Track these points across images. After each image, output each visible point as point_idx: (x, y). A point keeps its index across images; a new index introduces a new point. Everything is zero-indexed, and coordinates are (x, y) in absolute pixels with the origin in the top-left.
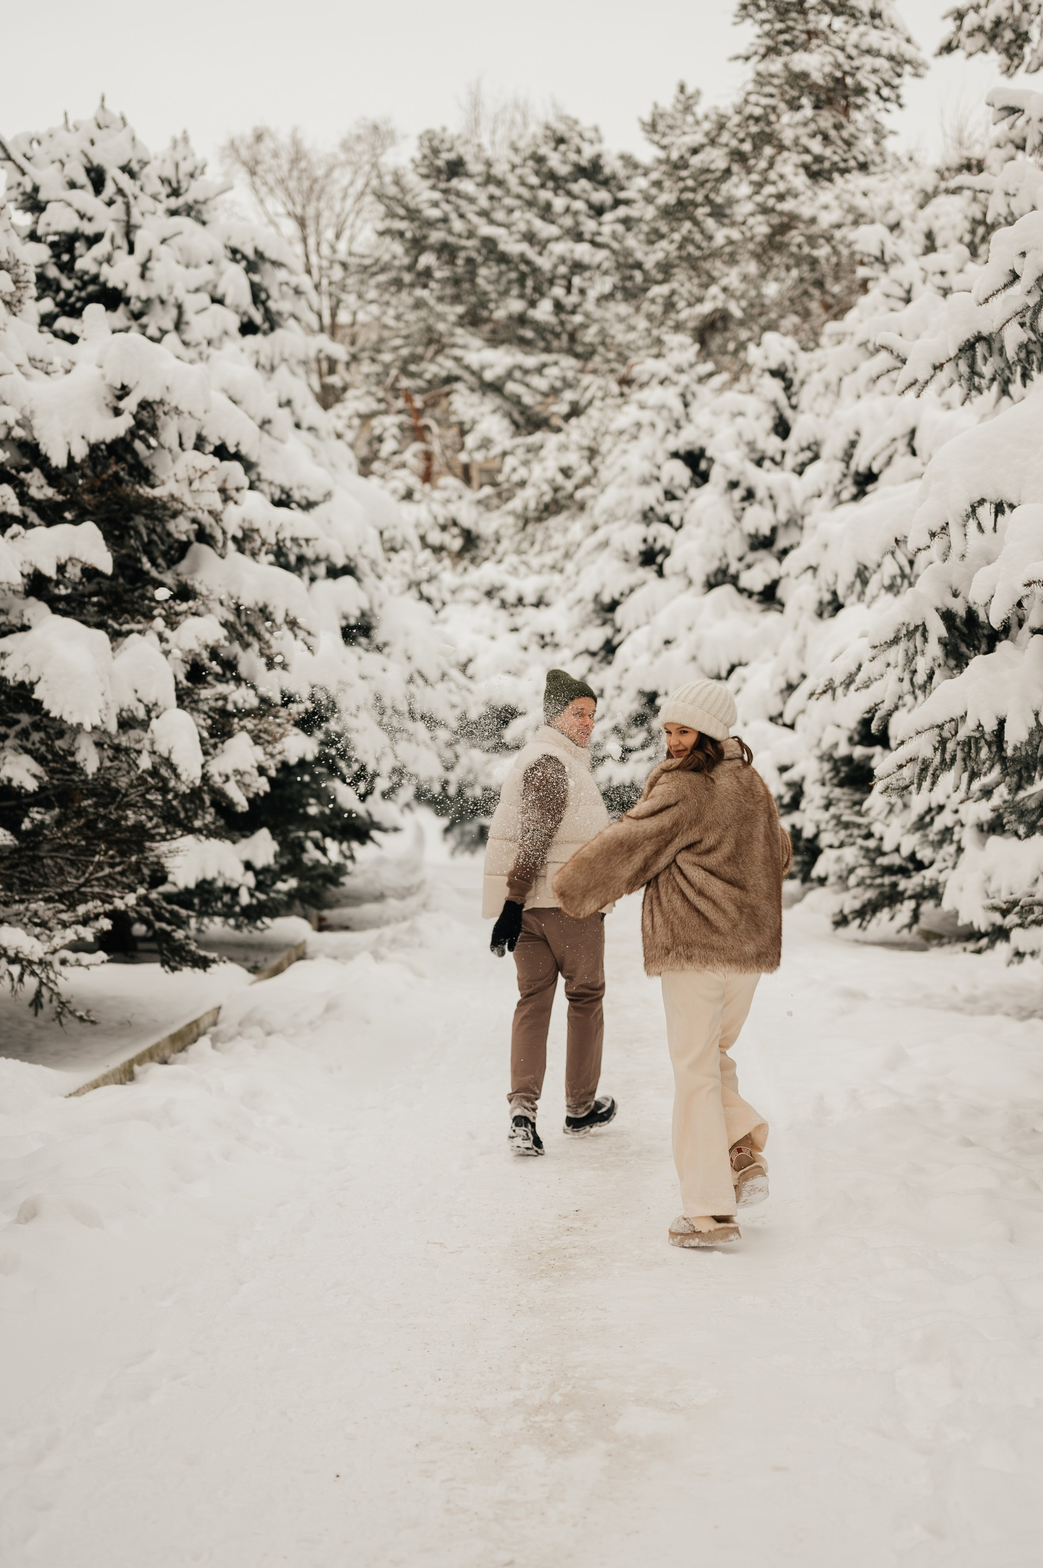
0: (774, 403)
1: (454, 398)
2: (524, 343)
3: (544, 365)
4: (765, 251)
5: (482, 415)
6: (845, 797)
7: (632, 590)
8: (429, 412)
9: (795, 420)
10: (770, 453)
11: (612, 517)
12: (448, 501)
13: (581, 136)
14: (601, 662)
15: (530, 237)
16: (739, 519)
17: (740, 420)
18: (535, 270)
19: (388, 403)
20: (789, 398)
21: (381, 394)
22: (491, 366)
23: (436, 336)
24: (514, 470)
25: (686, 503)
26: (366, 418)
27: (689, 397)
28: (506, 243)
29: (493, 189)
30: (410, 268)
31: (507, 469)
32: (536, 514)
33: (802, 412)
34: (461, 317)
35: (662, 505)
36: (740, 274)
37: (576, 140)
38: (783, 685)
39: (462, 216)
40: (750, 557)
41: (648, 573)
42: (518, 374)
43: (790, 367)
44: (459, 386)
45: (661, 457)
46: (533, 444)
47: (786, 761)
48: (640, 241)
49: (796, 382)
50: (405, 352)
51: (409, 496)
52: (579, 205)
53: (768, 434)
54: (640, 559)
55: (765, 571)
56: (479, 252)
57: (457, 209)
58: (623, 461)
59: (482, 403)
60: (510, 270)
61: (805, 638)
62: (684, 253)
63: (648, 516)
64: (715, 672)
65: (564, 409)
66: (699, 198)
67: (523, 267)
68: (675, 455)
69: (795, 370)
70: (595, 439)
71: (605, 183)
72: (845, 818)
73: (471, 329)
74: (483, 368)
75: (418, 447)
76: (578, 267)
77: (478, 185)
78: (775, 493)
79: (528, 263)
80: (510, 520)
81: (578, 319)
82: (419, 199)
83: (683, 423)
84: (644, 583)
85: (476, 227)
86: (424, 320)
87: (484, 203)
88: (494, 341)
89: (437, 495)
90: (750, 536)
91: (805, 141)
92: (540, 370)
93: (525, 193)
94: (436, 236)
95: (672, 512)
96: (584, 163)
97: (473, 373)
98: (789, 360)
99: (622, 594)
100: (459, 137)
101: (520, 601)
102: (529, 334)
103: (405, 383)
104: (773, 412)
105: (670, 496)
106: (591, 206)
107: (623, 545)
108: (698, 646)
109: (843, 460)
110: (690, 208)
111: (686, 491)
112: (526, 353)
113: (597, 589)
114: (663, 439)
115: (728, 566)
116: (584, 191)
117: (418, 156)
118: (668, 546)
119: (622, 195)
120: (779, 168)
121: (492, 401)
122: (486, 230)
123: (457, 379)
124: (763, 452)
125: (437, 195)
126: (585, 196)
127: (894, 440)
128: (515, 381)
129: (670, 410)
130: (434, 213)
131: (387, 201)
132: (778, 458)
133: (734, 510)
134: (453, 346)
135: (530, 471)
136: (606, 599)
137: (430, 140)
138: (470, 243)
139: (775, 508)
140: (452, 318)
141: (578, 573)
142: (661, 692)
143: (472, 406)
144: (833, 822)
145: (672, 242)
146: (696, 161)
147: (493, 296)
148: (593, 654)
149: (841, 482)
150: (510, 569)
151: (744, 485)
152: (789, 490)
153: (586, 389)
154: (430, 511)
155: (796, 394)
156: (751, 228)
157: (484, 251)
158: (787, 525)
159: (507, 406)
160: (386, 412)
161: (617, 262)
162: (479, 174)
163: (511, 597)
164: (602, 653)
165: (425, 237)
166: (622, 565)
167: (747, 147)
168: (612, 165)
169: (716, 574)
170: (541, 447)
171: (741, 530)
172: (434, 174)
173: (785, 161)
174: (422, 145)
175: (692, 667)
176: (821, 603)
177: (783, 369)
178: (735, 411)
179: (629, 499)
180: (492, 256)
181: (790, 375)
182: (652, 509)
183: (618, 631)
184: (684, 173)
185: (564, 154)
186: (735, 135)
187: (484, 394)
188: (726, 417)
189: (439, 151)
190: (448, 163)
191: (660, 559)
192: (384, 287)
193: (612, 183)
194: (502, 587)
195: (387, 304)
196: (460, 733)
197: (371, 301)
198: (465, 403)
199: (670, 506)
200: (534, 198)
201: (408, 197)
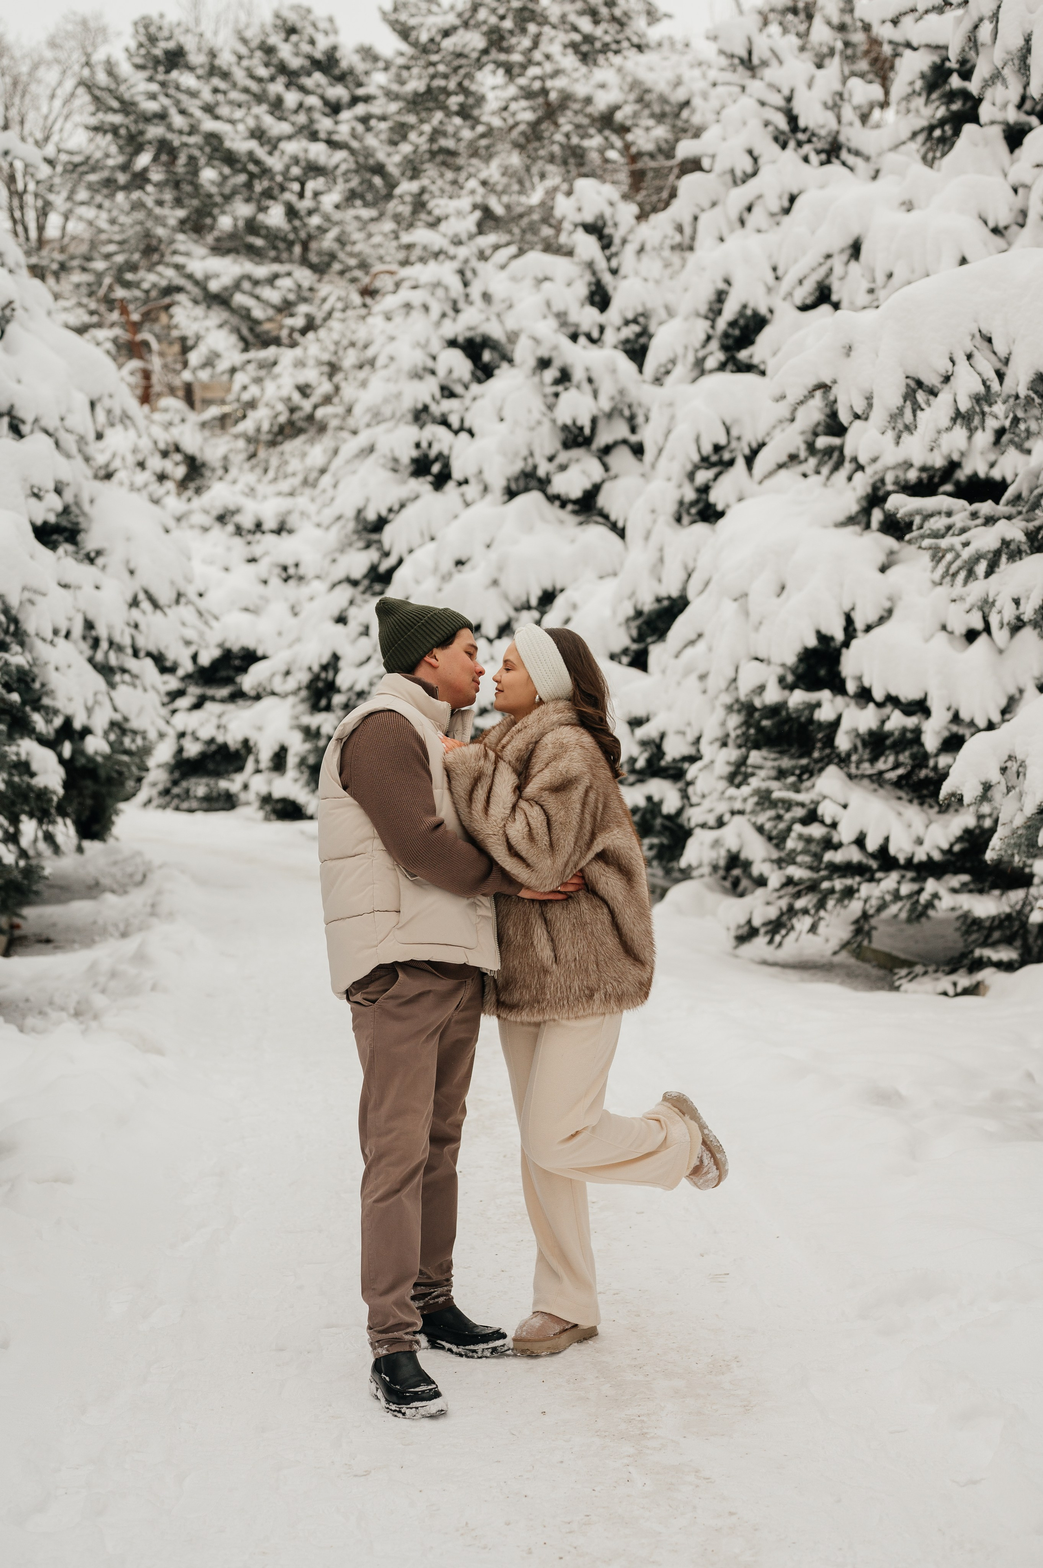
0: (590, 265)
1: (175, 310)
2: (253, 252)
3: (276, 276)
4: (528, 141)
5: (207, 329)
6: (770, 764)
7: (402, 506)
8: (147, 326)
9: (615, 288)
10: (585, 327)
11: (377, 417)
12: (170, 424)
13: (314, 25)
14: (364, 592)
15: (258, 134)
16: (551, 408)
17: (547, 285)
18: (265, 172)
19: (101, 316)
20: (609, 259)
21: (93, 306)
22: (217, 276)
23: (154, 242)
24: (245, 388)
25: (467, 401)
27: (469, 274)
28: (233, 140)
29: (216, 81)
30: (125, 167)
31: (236, 386)
32: (269, 437)
33: (625, 277)
34: (182, 222)
35: (438, 403)
36: (500, 166)
37: (310, 30)
38: (631, 612)
39: (183, 112)
40: (563, 456)
41: (423, 486)
42: (246, 285)
43: (610, 223)
44: (181, 297)
45: (436, 345)
46: (265, 360)
47: (640, 712)
48: (381, 141)
49: (617, 240)
50: (120, 259)
52: (313, 101)
53: (583, 305)
54: (411, 469)
55: (584, 472)
56: (201, 149)
57: (177, 103)
58: (390, 349)
59: (206, 317)
60: (236, 172)
61: (661, 550)
62: (435, 147)
63: (421, 415)
64: (524, 599)
65: (299, 322)
66: (452, 85)
67: (251, 167)
68: (452, 343)
69: (616, 225)
70: (336, 353)
71: (341, 78)
72: (776, 795)
73: (195, 236)
74: (207, 278)
75: (134, 365)
76: (314, 169)
77: (199, 77)
78: (594, 376)
79: (257, 162)
80: (241, 444)
81: (315, 221)
82: (134, 91)
83: (461, 305)
84: (417, 497)
85: (199, 121)
86: (141, 223)
87: (207, 95)
88: (220, 249)
89: (157, 416)
90: (565, 428)
91: (573, 18)
92: (271, 281)
93: (254, 86)
94: (154, 131)
95: (451, 412)
96: (318, 55)
97: (197, 283)
98: (608, 212)
99: (390, 510)
100: (179, 24)
101: (259, 526)
102: (259, 242)
103: (120, 293)
104: (588, 277)
105: (447, 392)
106: (326, 102)
107: (392, 451)
108: (500, 569)
109: (706, 318)
110: (442, 97)
111: (466, 387)
112: (257, 264)
113: (360, 504)
114: (438, 324)
115: (535, 467)
116: (319, 86)
117: (133, 45)
118: (446, 452)
119: (360, 92)
120: (545, 47)
121: (218, 315)
122: (209, 125)
123: (179, 289)
124: (577, 325)
125: (154, 87)
126: (319, 91)
127: (829, 256)
128: (244, 292)
130: (152, 106)
131: (98, 93)
132: (595, 334)
133: (545, 396)
134: (175, 252)
135: (263, 390)
136: (371, 515)
137: (146, 27)
138: (192, 140)
139: (595, 394)
140: (172, 222)
141: (335, 486)
143: (196, 319)
144: (755, 799)
145: (421, 134)
146: (448, 44)
147: (218, 199)
148: (355, 583)
149: (704, 346)
150: (247, 490)
151: (557, 363)
152: (614, 371)
153: (324, 300)
154: (149, 435)
155: (616, 254)
156: (514, 114)
157: (208, 149)
158: (610, 416)
159: (235, 320)
160: (99, 325)
161: (357, 162)
162: (202, 66)
163: (247, 522)
164: (366, 582)
165: (142, 133)
166: (391, 474)
167: (508, 24)
168: (348, 58)
169: (517, 479)
170: (275, 363)
171: (554, 421)
172: (150, 65)
173: (551, 40)
174: (137, 32)
175: (493, 592)
176: (681, 503)
177: (600, 223)
178: (541, 276)
179: (399, 396)
180: (217, 155)
181: (607, 231)
182: (426, 408)
183: (387, 554)
184: (434, 58)
185: (296, 45)
186: (494, 11)
187: (209, 307)
188: (529, 282)
189: (157, 40)
190: (167, 52)
191: (436, 468)
192: (96, 187)
193: (349, 78)
194: (237, 511)
195: (100, 207)
196: (188, 681)
197: (82, 203)
198: (188, 316)
199: (447, 405)
200: (264, 91)
201: (122, 88)
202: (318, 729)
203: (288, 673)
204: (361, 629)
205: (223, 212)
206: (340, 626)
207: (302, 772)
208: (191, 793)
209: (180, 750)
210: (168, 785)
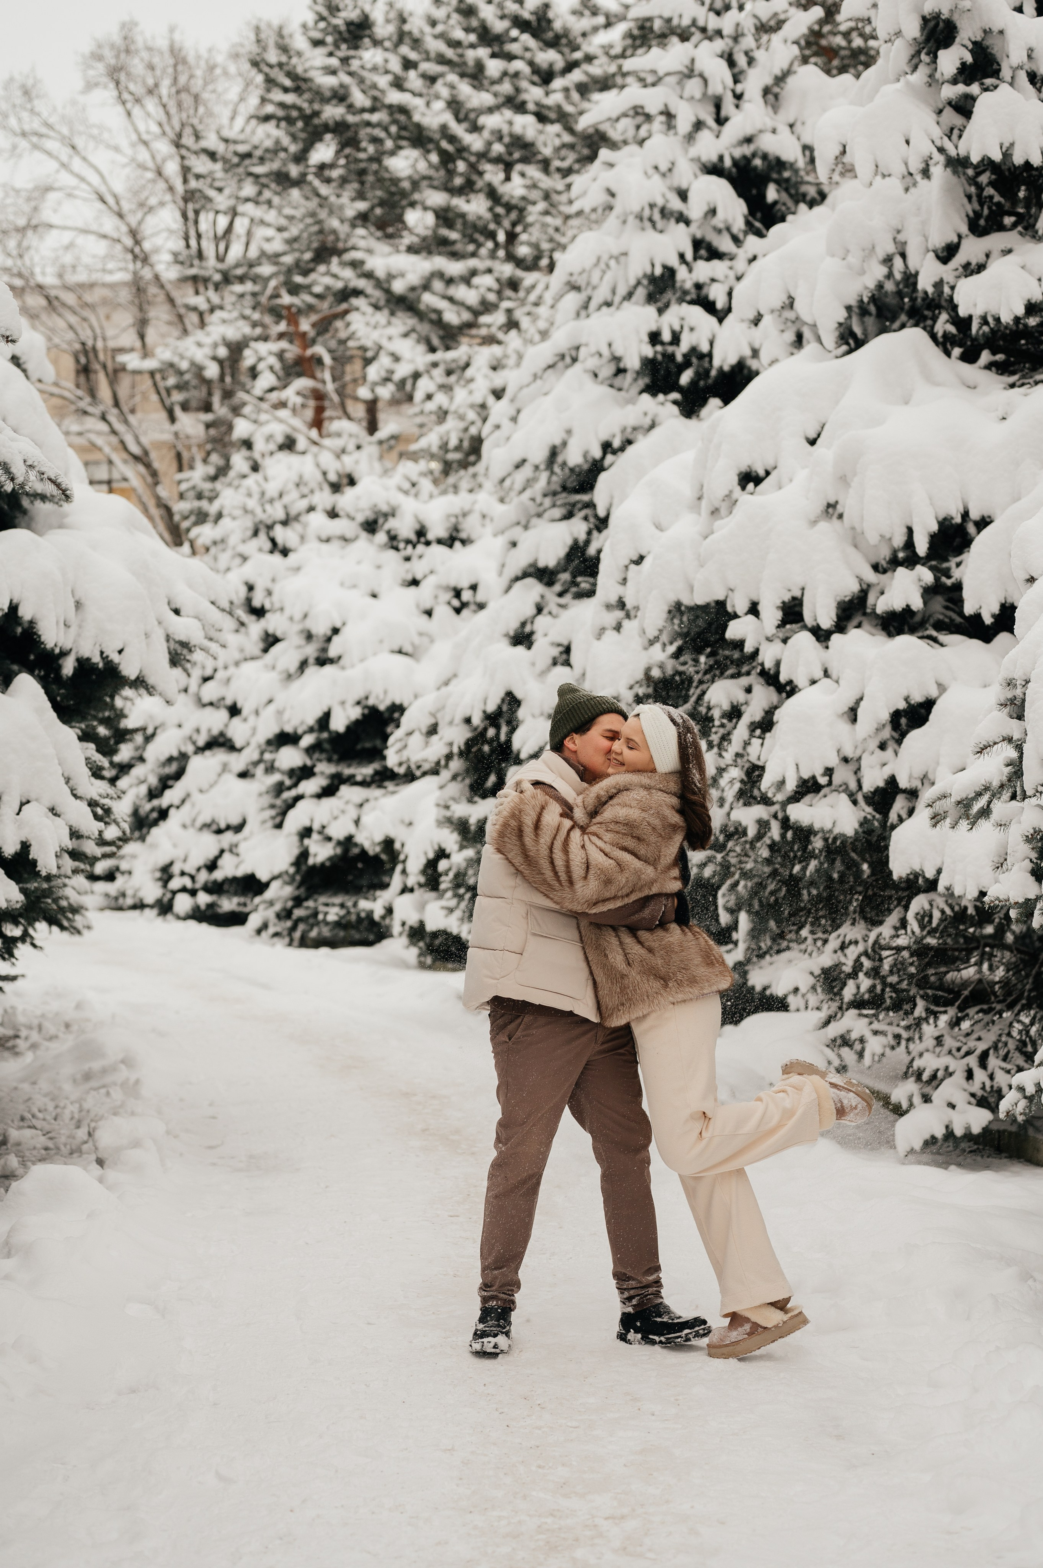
1: (352, 317)
2: (447, 248)
3: (474, 273)
5: (391, 338)
7: (629, 442)
8: (320, 339)
12: (343, 451)
14: (561, 595)
15: (454, 107)
18: (462, 150)
19: (264, 326)
21: (256, 316)
22: (402, 275)
23: (329, 239)
24: (429, 397)
26: (236, 349)
28: (423, 114)
29: (405, 50)
30: (299, 159)
31: (419, 395)
34: (363, 218)
35: (690, 266)
41: (663, 407)
42: (438, 285)
44: (359, 302)
45: (687, 172)
46: (454, 361)
50: (288, 259)
51: (289, 445)
52: (518, 65)
56: (386, 129)
57: (360, 81)
59: (389, 323)
63: (660, 289)
65: (499, 320)
67: (444, 144)
71: (554, 43)
73: (377, 232)
74: (391, 277)
75: (302, 383)
76: (521, 147)
77: (386, 50)
79: (452, 139)
82: (308, 66)
83: (729, 108)
84: (653, 426)
85: (383, 92)
86: (313, 215)
87: (395, 65)
89: (329, 444)
92: (467, 279)
94: (332, 112)
95: (710, 282)
96: (526, 15)
97: (379, 284)
99: (607, 447)
102: (454, 235)
103: (286, 299)
105: (706, 250)
106: (535, 69)
111: (737, 242)
112: (450, 259)
113: (557, 442)
114: (690, 138)
115: (911, 279)
116: (527, 49)
117: (310, 18)
118: (705, 348)
119: (578, 55)
121: (403, 322)
122: (394, 97)
123: (357, 293)
125: (334, 62)
126: (528, 55)
128: (434, 293)
129: (706, 81)
130: (329, 81)
131: (266, 69)
134: (354, 248)
135: (452, 399)
136: (574, 457)
138: (375, 118)
140: (350, 213)
142: (739, 604)
143: (375, 327)
151: (967, 32)
154: (318, 465)
157: (393, 129)
159: (424, 328)
160: (263, 338)
162: (389, 39)
164: (565, 577)
165: (316, 114)
170: (467, 365)
172: (329, 39)
179: (623, 256)
180: (404, 133)
182: (670, 272)
183: (602, 523)
187: (392, 314)
189: (338, 10)
190: (349, 24)
191: (686, 378)
192: (264, 180)
193: (564, 41)
194: (392, 513)
195: (269, 203)
196: (316, 756)
197: (247, 200)
198: (368, 324)
199: (704, 270)
200: (461, 56)
201: (294, 60)
202: (482, 824)
203: (433, 730)
204: (555, 652)
205: (412, 205)
206: (520, 649)
207: (461, 897)
208: (321, 917)
209: (304, 855)
210: (290, 904)
